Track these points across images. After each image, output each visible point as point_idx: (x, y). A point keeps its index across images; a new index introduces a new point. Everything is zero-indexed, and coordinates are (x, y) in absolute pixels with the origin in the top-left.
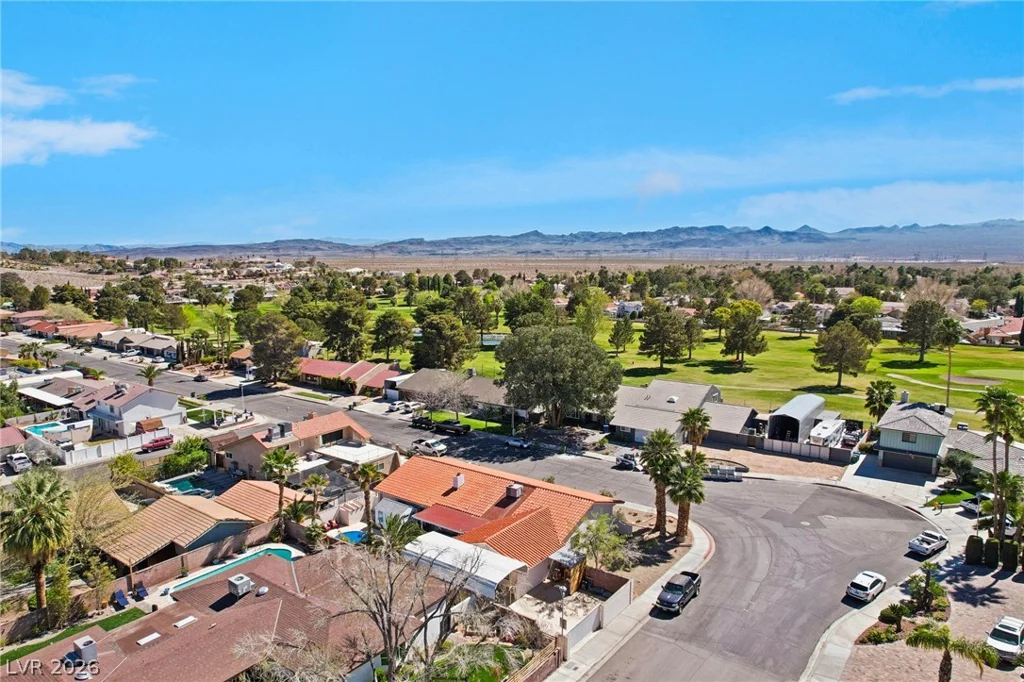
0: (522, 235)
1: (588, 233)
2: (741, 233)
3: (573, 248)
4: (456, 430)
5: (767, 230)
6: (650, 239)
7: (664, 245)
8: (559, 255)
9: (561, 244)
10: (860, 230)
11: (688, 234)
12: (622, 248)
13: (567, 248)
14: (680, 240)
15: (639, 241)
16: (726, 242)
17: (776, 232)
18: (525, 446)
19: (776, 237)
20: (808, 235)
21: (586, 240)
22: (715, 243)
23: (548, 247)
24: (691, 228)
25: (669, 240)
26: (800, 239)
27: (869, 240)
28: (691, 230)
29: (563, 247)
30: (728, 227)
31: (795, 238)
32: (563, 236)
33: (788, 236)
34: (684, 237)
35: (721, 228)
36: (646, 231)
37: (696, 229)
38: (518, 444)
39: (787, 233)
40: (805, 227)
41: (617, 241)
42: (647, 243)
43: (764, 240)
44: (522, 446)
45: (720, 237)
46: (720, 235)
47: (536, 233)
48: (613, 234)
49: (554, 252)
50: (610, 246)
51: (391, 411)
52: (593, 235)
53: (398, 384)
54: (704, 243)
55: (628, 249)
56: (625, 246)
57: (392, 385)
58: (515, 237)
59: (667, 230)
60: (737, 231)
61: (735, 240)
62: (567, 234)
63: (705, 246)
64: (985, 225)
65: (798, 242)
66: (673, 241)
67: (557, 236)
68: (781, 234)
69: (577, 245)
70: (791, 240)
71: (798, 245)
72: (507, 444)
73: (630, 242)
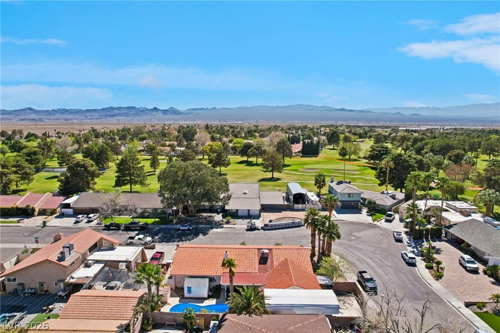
0: (21, 110)
1: (63, 109)
2: (144, 110)
3: (56, 117)
4: (141, 227)
5: (155, 109)
6: (99, 113)
7: (106, 116)
8: (48, 121)
9: (47, 115)
10: (194, 109)
11: (118, 110)
12: (84, 117)
13: (52, 117)
14: (114, 113)
15: (93, 113)
16: (137, 114)
17: (159, 110)
18: (191, 228)
19: (160, 112)
20: (173, 111)
21: (62, 113)
22: (132, 115)
23: (40, 117)
24: (120, 107)
25: (109, 113)
26: (170, 113)
27: (198, 114)
28: (119, 108)
29: (49, 117)
30: (137, 107)
31: (168, 113)
32: (48, 111)
33: (165, 112)
34: (116, 112)
35: (134, 108)
36: (96, 108)
37: (122, 108)
38: (187, 228)
39: (165, 110)
40: (172, 108)
41: (80, 113)
42: (98, 115)
43: (154, 113)
44: (189, 229)
45: (133, 112)
46: (134, 111)
47: (30, 109)
48: (78, 110)
49: (45, 120)
50: (77, 116)
51: (77, 222)
52: (66, 111)
53: (71, 205)
54: (127, 115)
55: (88, 118)
56: (86, 116)
57: (67, 206)
58: (16, 111)
59: (107, 108)
60: (141, 109)
61: (141, 113)
62: (50, 110)
63: (128, 116)
64: (238, 108)
65: (170, 115)
66: (111, 114)
67: (45, 111)
68: (162, 111)
69: (58, 116)
70: (166, 114)
71: (169, 116)
72: (179, 229)
73: (88, 114)
